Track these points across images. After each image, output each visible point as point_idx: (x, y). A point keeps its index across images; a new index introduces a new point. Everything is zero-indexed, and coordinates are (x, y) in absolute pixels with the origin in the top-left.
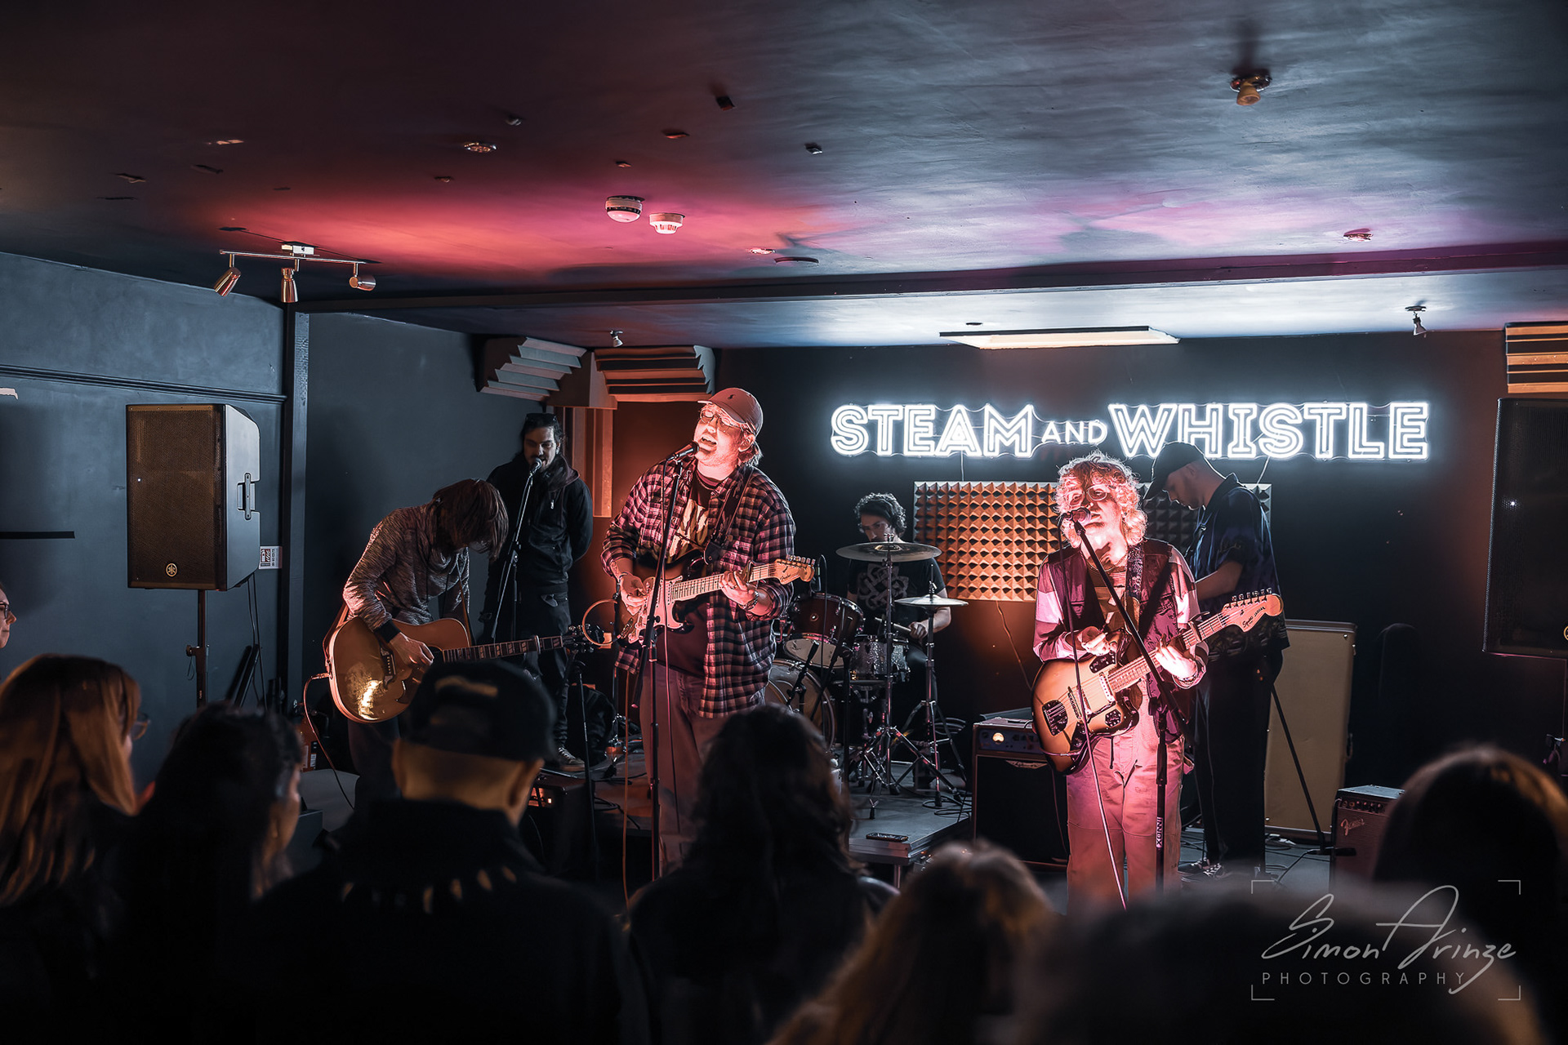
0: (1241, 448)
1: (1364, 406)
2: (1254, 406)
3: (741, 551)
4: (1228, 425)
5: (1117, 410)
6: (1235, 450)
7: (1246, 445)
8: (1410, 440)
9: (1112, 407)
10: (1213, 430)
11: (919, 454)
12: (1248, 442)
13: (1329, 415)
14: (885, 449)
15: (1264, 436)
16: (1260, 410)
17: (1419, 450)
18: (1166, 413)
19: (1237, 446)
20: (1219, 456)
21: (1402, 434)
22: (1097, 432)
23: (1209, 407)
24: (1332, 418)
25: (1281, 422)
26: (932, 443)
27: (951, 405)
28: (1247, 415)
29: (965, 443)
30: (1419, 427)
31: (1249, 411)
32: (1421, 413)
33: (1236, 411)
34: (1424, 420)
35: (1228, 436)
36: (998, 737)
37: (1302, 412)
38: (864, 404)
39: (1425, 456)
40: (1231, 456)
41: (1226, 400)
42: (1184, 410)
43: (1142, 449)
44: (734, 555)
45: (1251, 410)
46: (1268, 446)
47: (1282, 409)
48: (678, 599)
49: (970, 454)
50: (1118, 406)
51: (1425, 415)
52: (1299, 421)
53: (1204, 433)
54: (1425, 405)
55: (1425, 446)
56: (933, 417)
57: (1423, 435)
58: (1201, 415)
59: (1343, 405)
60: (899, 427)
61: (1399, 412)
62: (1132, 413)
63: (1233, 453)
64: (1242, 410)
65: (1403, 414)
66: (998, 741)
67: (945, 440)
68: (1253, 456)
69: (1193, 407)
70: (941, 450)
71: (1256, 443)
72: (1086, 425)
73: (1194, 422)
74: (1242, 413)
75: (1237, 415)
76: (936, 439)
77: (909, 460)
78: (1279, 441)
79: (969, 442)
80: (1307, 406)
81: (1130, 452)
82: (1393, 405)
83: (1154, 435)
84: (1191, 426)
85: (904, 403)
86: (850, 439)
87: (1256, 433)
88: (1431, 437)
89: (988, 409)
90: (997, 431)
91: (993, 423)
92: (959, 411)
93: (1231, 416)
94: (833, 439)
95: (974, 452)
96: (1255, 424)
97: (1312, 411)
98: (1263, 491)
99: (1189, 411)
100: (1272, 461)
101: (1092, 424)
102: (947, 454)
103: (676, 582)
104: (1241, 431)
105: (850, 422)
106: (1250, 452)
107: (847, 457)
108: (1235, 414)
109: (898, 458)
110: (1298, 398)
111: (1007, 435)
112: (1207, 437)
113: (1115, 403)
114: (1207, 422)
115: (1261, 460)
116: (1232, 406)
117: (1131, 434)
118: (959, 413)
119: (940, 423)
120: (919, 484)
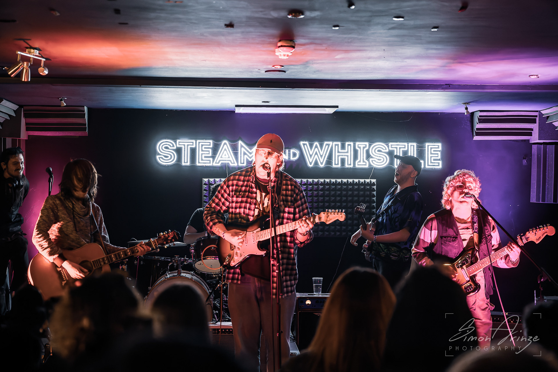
0: (362, 163)
1: (415, 144)
2: (367, 144)
3: (289, 213)
4: (356, 152)
5: (304, 144)
6: (359, 163)
7: (364, 161)
8: (434, 160)
9: (301, 143)
10: (349, 154)
11: (204, 165)
12: (365, 160)
13: (400, 148)
14: (186, 162)
15: (372, 157)
16: (370, 145)
17: (438, 164)
18: (327, 146)
19: (360, 161)
20: (352, 166)
21: (431, 157)
22: (295, 155)
23: (347, 143)
24: (401, 149)
25: (379, 151)
26: (211, 159)
27: (221, 140)
28: (364, 148)
29: (229, 159)
30: (438, 154)
31: (365, 146)
32: (438, 148)
33: (359, 146)
34: (440, 151)
35: (356, 157)
36: (308, 302)
37: (388, 147)
38: (175, 139)
39: (440, 167)
40: (357, 166)
41: (354, 141)
42: (336, 145)
43: (316, 163)
44: (286, 215)
45: (366, 145)
46: (374, 162)
47: (380, 145)
48: (259, 240)
49: (231, 165)
50: (304, 142)
51: (440, 149)
52: (387, 151)
53: (345, 155)
54: (440, 144)
55: (440, 162)
56: (211, 146)
57: (439, 157)
58: (343, 147)
59: (406, 144)
60: (193, 151)
61: (430, 147)
62: (311, 145)
63: (358, 165)
64: (362, 145)
65: (431, 148)
66: (308, 304)
67: (218, 158)
68: (367, 166)
69: (339, 143)
70: (217, 163)
71: (369, 161)
72: (289, 151)
73: (340, 151)
74: (362, 146)
75: (360, 148)
76: (213, 157)
77: (199, 168)
78: (378, 160)
79: (231, 159)
80: (390, 144)
81: (311, 164)
82: (427, 144)
83: (321, 156)
84: (338, 152)
85: (196, 139)
86: (166, 157)
87: (368, 156)
88: (442, 159)
89: (240, 143)
90: (245, 154)
91: (243, 149)
92: (225, 144)
93: (357, 148)
94: (158, 157)
95: (233, 164)
96: (368, 152)
97: (393, 146)
98: (373, 182)
99: (338, 145)
100: (375, 169)
101: (292, 151)
102: (219, 165)
103: (257, 232)
104: (362, 155)
105: (167, 148)
106: (365, 165)
107: (165, 166)
108: (359, 147)
109: (193, 167)
110: (386, 141)
111: (250, 156)
112: (346, 157)
113: (303, 141)
114: (346, 151)
115: (371, 168)
116: (357, 143)
117: (311, 156)
118: (225, 145)
119: (215, 149)
120: (206, 180)
